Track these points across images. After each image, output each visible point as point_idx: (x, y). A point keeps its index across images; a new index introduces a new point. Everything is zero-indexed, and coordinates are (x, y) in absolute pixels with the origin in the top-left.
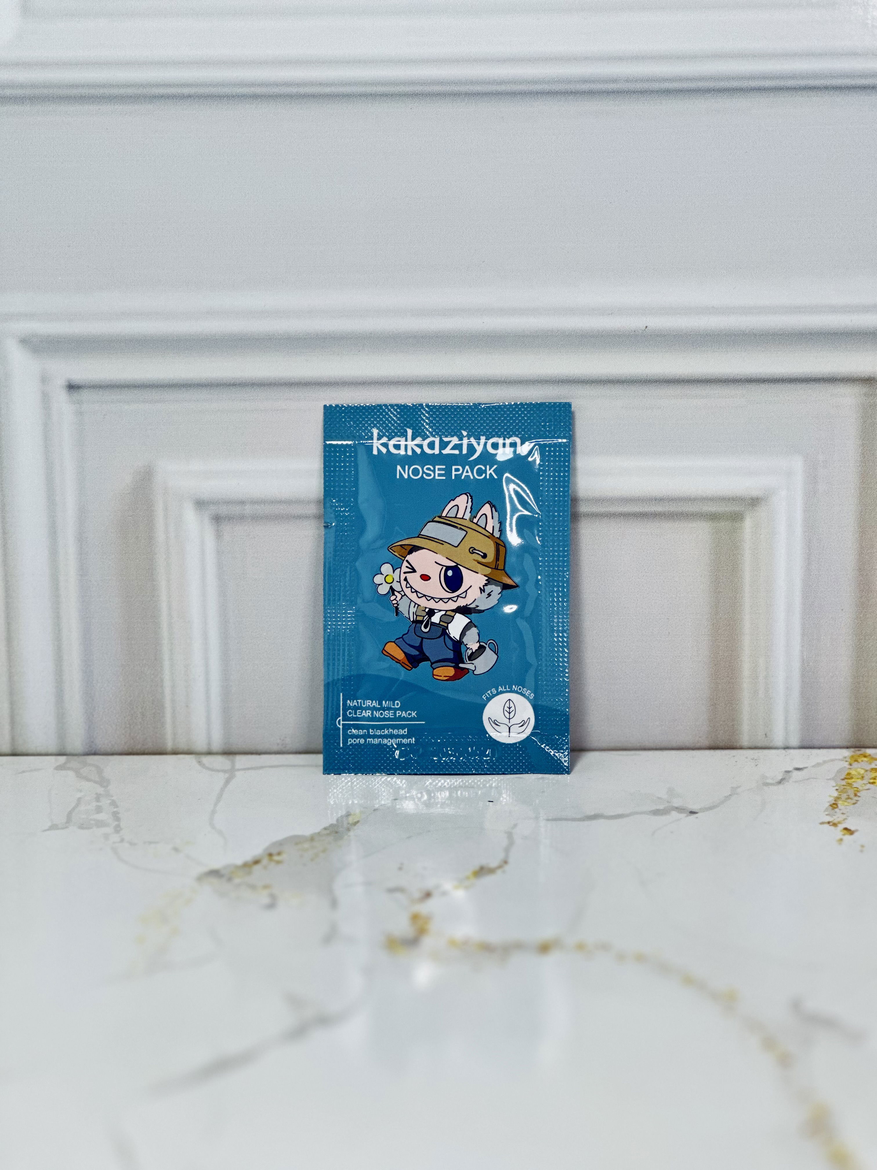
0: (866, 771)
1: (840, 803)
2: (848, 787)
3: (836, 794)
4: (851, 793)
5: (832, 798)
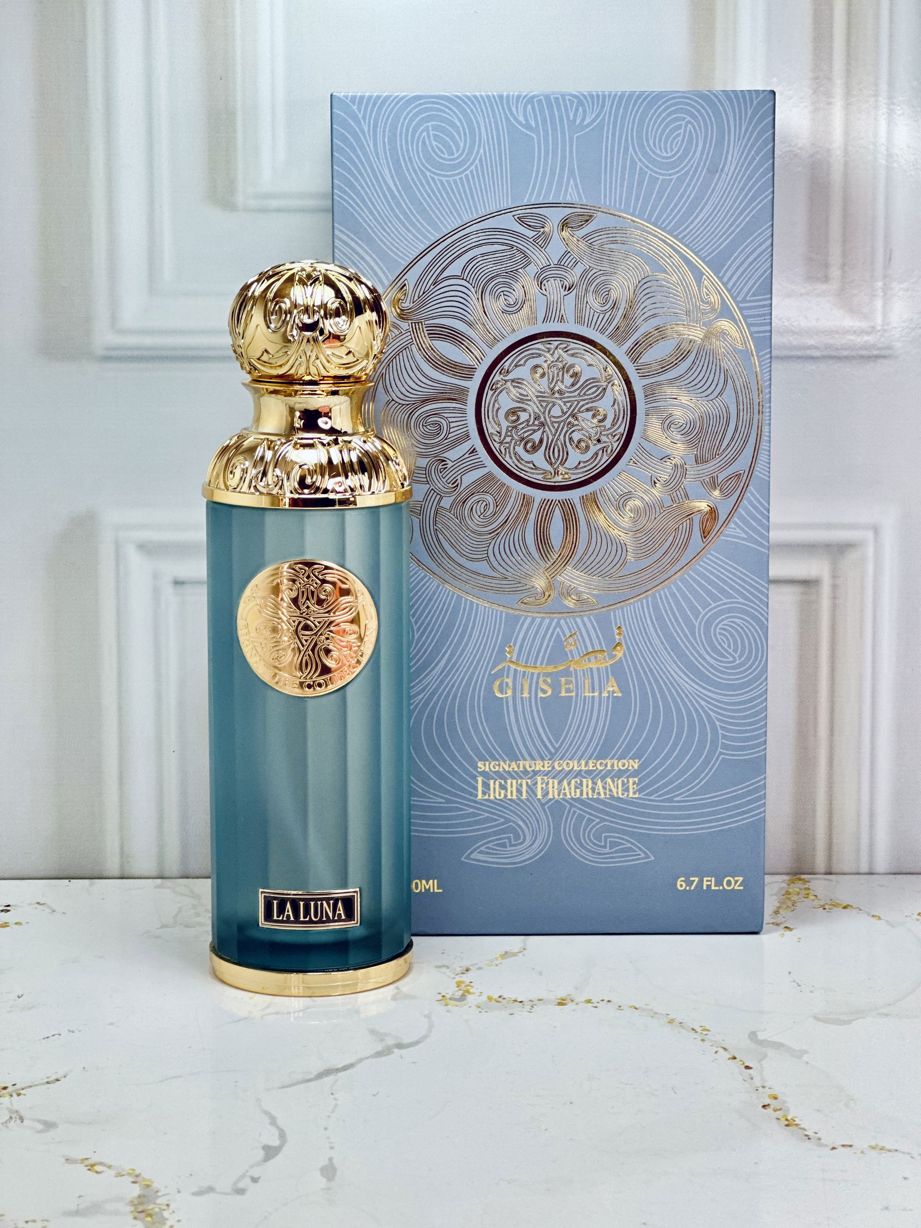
0: (801, 889)
1: (781, 911)
2: (787, 901)
3: (778, 905)
4: (789, 903)
5: (775, 908)
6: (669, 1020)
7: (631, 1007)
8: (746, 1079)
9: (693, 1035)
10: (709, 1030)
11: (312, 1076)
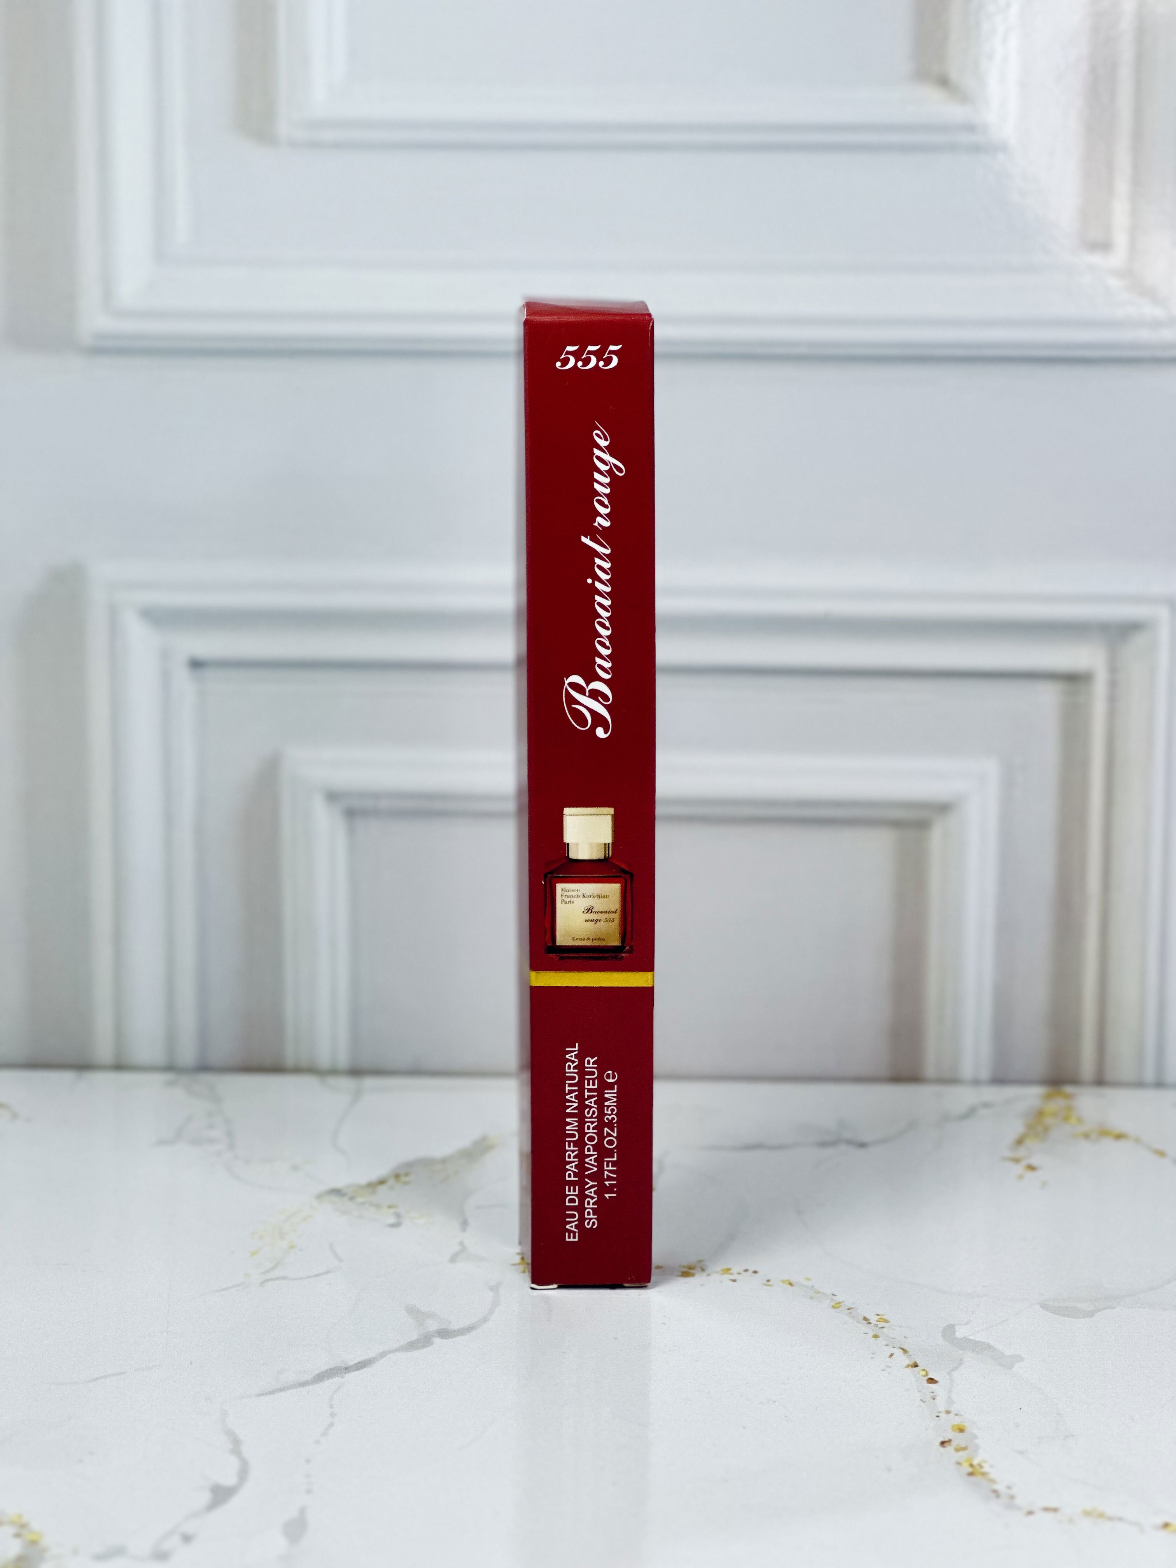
0: (1060, 1109)
1: (1026, 1139)
2: (1038, 1125)
3: (1023, 1130)
4: (1040, 1129)
5: (1019, 1135)
6: (832, 1304)
7: (783, 1281)
8: (923, 1399)
9: (864, 1328)
10: (887, 1321)
11: (309, 1377)
